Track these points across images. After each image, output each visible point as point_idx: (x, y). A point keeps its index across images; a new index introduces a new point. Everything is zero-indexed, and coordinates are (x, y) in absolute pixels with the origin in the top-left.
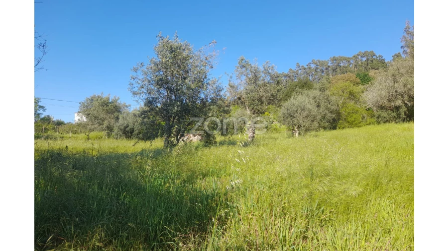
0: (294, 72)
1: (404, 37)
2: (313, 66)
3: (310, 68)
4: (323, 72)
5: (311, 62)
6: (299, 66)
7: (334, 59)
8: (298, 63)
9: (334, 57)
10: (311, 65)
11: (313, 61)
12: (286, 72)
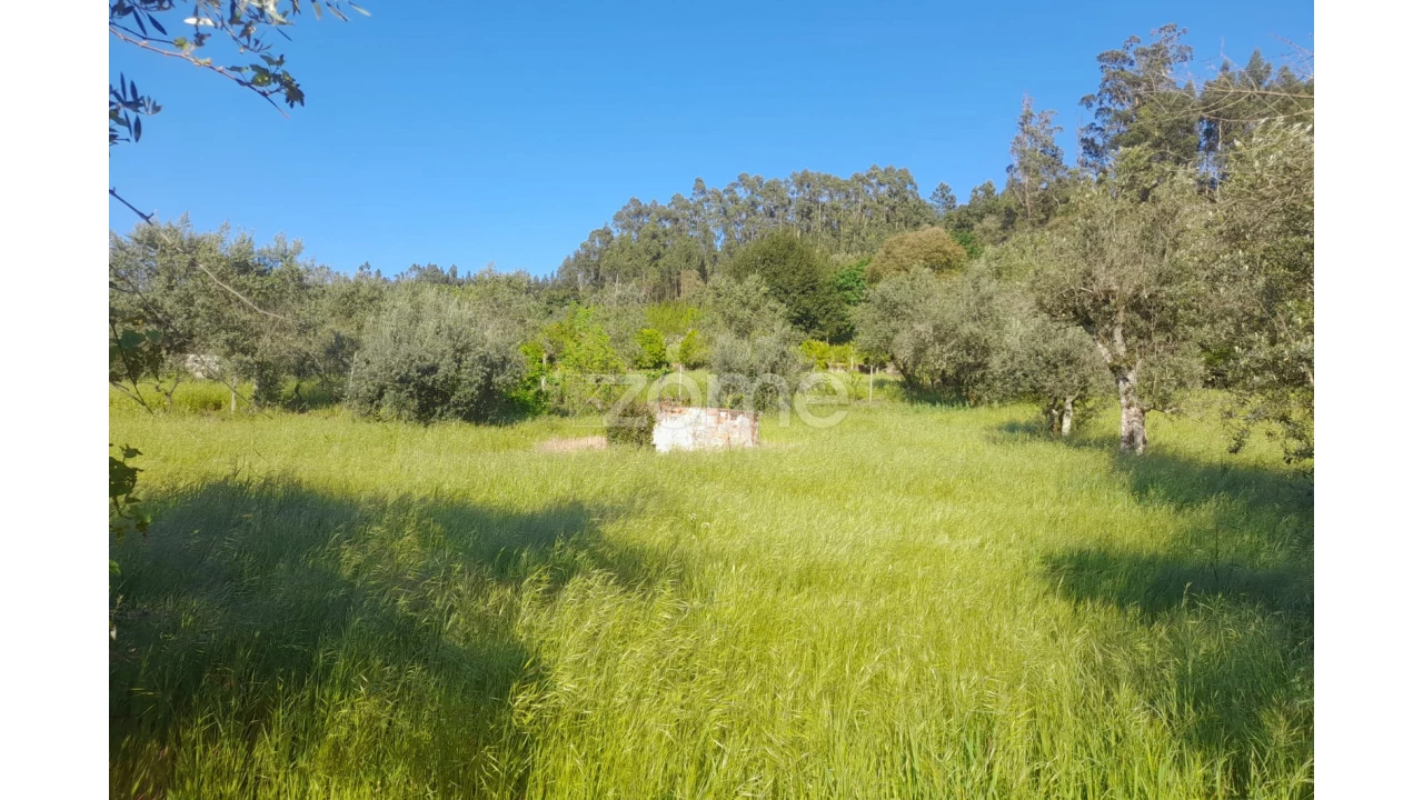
0: (687, 207)
1: (1019, 140)
2: (742, 194)
3: (735, 201)
4: (772, 215)
5: (736, 180)
6: (703, 192)
7: (803, 181)
8: (698, 180)
9: (805, 175)
10: (736, 190)
11: (741, 180)
12: (664, 202)
